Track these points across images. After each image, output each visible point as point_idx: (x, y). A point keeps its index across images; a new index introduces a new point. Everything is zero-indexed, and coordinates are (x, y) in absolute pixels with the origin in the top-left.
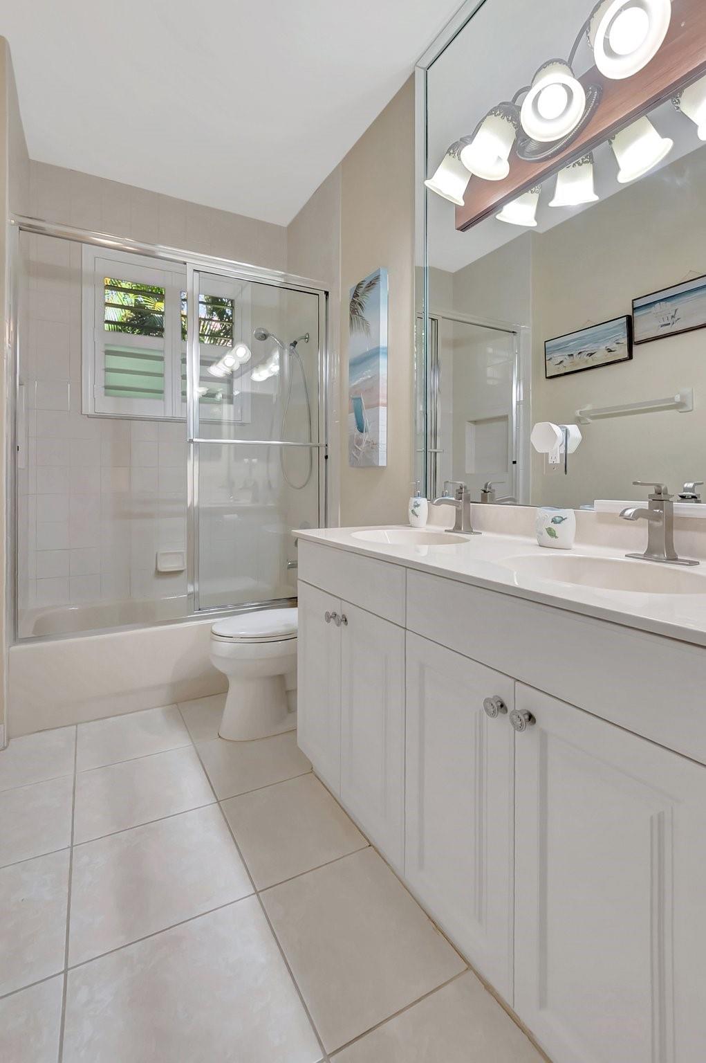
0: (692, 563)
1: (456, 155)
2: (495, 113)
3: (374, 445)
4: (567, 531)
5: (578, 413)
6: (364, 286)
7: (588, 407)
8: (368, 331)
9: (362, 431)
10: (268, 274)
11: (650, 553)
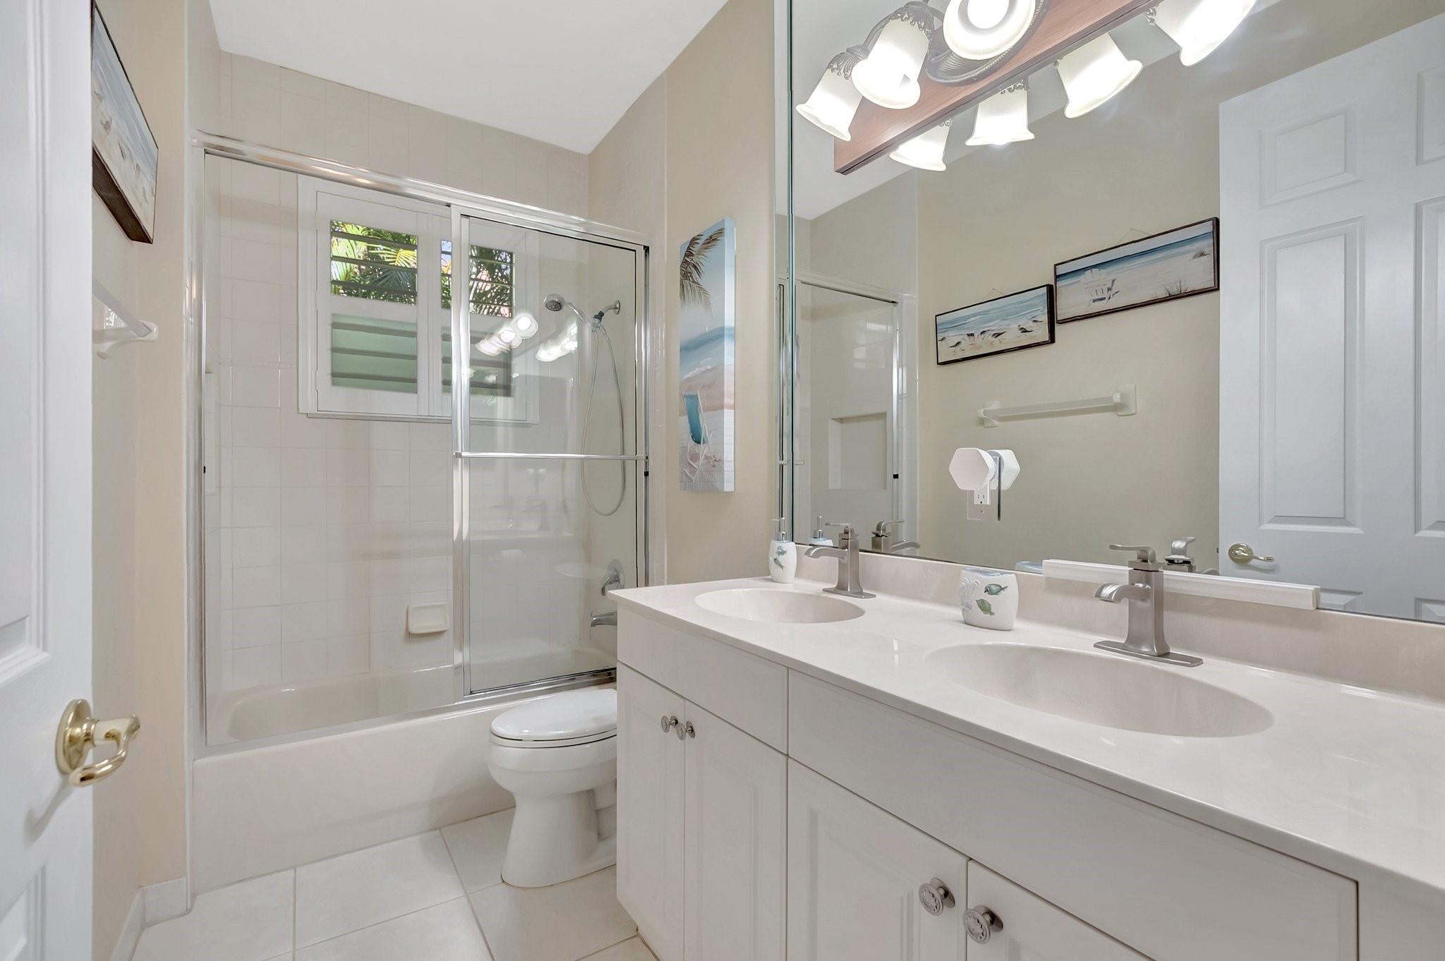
0: (1195, 662)
1: (842, 71)
2: (902, 17)
3: (715, 463)
4: (1006, 604)
5: (981, 413)
6: (701, 242)
7: (995, 406)
8: (707, 304)
9: (699, 443)
10: (561, 221)
11: (1132, 644)
